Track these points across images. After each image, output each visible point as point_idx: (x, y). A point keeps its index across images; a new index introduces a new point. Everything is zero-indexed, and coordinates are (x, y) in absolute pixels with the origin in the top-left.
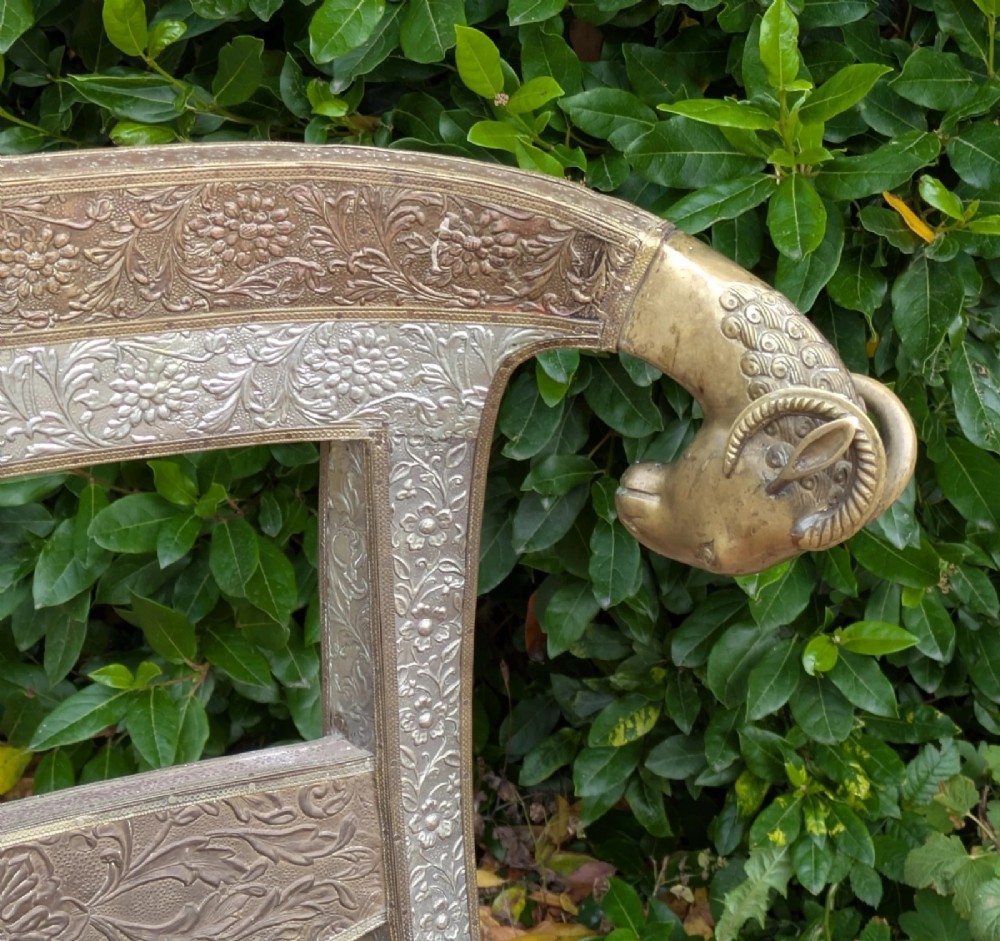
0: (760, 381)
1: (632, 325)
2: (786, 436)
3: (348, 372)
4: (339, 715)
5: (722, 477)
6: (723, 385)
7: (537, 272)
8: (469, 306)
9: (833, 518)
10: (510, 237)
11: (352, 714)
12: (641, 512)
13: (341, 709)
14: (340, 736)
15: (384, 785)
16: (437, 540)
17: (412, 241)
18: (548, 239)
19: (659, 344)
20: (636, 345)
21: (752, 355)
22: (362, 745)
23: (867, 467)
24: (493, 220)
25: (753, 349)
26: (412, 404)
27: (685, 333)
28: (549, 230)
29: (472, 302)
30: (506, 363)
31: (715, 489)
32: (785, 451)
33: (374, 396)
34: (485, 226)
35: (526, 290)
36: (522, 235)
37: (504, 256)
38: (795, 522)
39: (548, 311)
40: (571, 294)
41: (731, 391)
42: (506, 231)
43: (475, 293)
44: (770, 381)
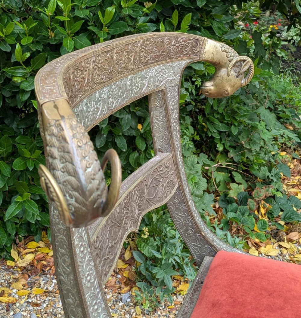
0: (231, 58)
1: (205, 55)
2: (237, 67)
3: (160, 76)
4: (159, 149)
5: (227, 77)
6: (224, 61)
7: (188, 49)
8: (177, 58)
9: (247, 79)
10: (183, 43)
11: (163, 147)
12: (210, 90)
13: (160, 147)
14: (160, 153)
15: (174, 157)
16: (175, 107)
17: (169, 47)
18: (189, 42)
19: (210, 56)
20: (206, 58)
21: (228, 54)
22: (167, 152)
23: (252, 67)
24: (180, 40)
25: (227, 53)
26: (170, 80)
27: (215, 53)
28: (189, 40)
29: (178, 57)
30: (183, 68)
31: (226, 80)
32: (237, 69)
33: (164, 80)
34: (179, 41)
35: (186, 53)
36: (185, 42)
37: (183, 47)
38: (241, 82)
39: (190, 56)
40: (194, 52)
41: (226, 61)
42: (182, 42)
43: (178, 55)
44: (232, 57)
